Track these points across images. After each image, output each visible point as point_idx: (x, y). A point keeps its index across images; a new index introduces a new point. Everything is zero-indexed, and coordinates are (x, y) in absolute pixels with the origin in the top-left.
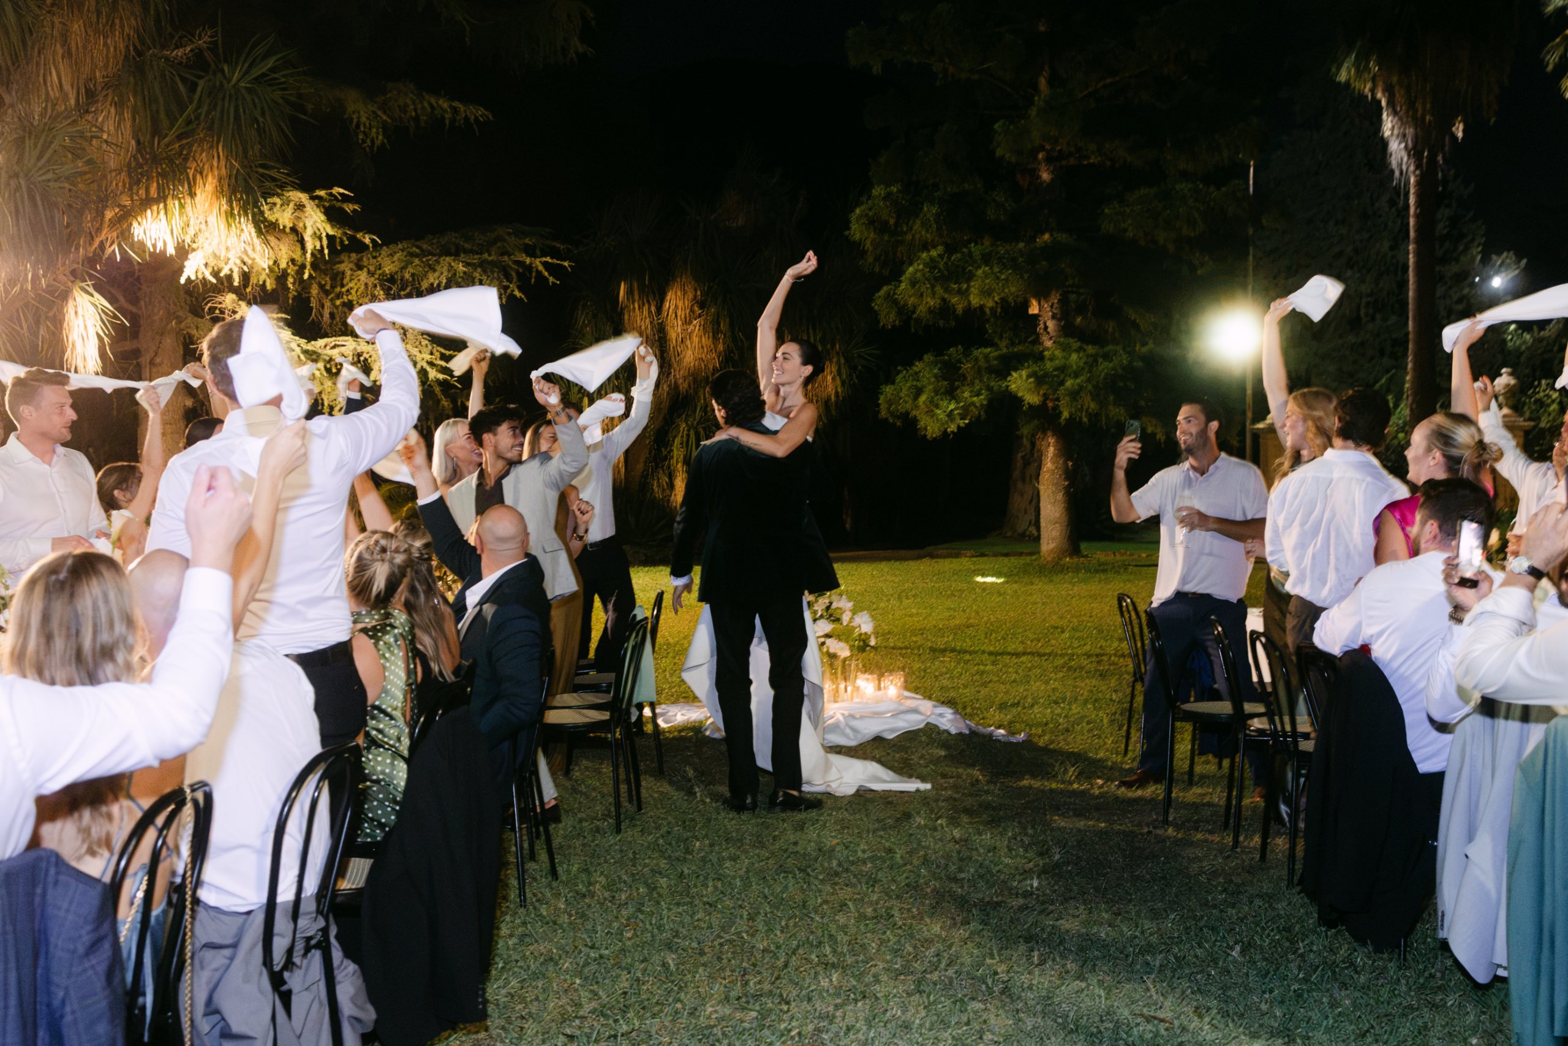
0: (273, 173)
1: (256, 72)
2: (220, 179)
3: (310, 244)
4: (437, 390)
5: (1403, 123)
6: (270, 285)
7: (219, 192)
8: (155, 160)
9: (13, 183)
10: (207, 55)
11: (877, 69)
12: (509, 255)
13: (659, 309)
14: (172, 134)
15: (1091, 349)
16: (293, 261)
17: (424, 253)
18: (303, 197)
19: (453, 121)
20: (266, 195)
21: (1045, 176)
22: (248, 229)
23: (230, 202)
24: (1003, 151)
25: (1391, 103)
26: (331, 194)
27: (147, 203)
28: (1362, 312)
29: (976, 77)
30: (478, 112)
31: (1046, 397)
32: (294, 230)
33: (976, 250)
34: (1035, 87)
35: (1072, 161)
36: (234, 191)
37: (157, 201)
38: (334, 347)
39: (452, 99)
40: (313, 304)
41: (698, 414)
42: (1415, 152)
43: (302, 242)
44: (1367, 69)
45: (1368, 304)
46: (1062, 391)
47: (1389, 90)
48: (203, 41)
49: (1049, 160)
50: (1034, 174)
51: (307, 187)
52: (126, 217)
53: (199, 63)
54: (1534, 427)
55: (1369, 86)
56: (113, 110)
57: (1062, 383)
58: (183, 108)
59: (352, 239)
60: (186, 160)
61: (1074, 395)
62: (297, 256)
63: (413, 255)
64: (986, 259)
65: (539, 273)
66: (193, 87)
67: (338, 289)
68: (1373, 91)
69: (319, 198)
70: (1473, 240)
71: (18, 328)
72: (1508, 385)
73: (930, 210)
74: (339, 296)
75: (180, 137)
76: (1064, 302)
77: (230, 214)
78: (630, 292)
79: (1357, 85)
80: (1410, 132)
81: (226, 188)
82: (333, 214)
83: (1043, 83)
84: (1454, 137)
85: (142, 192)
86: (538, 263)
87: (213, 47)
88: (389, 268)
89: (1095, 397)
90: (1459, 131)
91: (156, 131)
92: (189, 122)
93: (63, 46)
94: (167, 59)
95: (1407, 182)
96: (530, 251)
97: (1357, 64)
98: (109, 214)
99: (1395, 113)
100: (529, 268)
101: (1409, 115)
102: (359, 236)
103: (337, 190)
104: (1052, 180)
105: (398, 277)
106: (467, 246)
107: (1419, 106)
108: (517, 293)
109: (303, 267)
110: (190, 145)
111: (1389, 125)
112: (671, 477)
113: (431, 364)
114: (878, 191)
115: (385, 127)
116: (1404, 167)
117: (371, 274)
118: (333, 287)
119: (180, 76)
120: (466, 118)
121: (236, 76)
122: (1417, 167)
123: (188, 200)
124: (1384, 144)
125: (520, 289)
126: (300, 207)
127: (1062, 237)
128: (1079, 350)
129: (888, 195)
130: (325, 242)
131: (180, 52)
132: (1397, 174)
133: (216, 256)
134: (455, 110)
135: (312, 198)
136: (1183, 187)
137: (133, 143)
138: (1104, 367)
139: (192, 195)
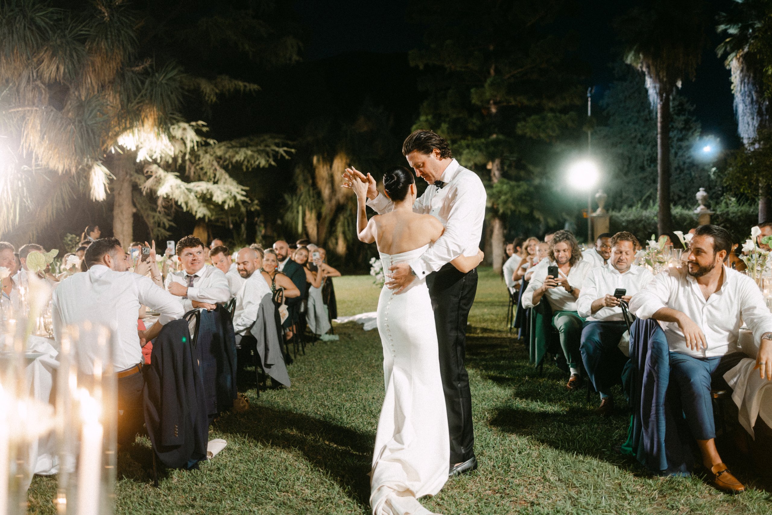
0: (174, 116)
1: (169, 76)
2: (155, 119)
3: (189, 145)
4: (240, 204)
5: (654, 82)
6: (170, 161)
7: (154, 125)
8: (128, 112)
9: (80, 125)
10: (150, 70)
11: (421, 67)
12: (269, 146)
13: (331, 167)
14: (135, 102)
15: (513, 183)
16: (181, 151)
17: (233, 147)
18: (186, 125)
19: (244, 90)
20: (173, 124)
21: (494, 110)
22: (164, 138)
23: (158, 129)
24: (475, 100)
25: (649, 73)
26: (197, 125)
27: (125, 129)
28: (645, 163)
29: (463, 70)
30: (254, 87)
31: (493, 204)
32: (182, 139)
33: (464, 143)
34: (489, 73)
35: (505, 104)
36: (160, 124)
37: (129, 128)
38: (198, 186)
39: (244, 81)
40: (187, 168)
41: (348, 213)
42: (660, 94)
43: (185, 143)
44: (639, 58)
45: (647, 160)
46: (500, 201)
47: (648, 67)
48: (147, 64)
49: (495, 103)
50: (489, 109)
51: (188, 121)
52: (117, 135)
53: (146, 73)
54: (714, 214)
55: (640, 65)
56: (111, 93)
57: (500, 197)
58: (139, 91)
59: (205, 142)
60: (140, 112)
61: (505, 202)
62: (183, 149)
63: (228, 148)
64: (468, 146)
65: (282, 155)
66: (143, 83)
67: (197, 162)
68: (641, 67)
69: (193, 126)
70: (695, 130)
71: (73, 181)
72: (702, 196)
73: (444, 126)
74: (198, 165)
75: (138, 103)
76: (502, 163)
77: (159, 134)
78: (318, 160)
79: (634, 64)
80: (658, 85)
81: (157, 123)
82: (198, 132)
83: (492, 72)
84: (677, 88)
85: (124, 125)
86: (281, 150)
87: (151, 66)
88: (219, 153)
89: (514, 203)
90: (679, 84)
91: (129, 100)
92: (142, 96)
93: (92, 67)
94: (133, 71)
95: (657, 108)
96: (278, 145)
97: (635, 55)
98: (110, 134)
99: (651, 77)
100: (277, 152)
101: (657, 78)
102: (208, 140)
103: (201, 122)
104: (497, 112)
105: (223, 157)
106: (251, 143)
107: (661, 74)
108: (273, 163)
109: (185, 154)
110: (142, 106)
111: (649, 83)
112: (337, 239)
113: (238, 193)
114: (423, 118)
115: (216, 94)
116: (655, 101)
117: (211, 155)
118: (195, 161)
119: (139, 79)
120: (250, 89)
121: (161, 78)
122: (661, 100)
123: (142, 128)
124: (646, 91)
125: (274, 161)
126: (184, 129)
127: (501, 137)
128: (507, 183)
129: (427, 121)
130: (195, 144)
131: (137, 69)
132: (652, 104)
133: (151, 151)
134: (245, 86)
135: (190, 125)
136: (550, 115)
137: (120, 106)
138: (517, 191)
139: (143, 126)
